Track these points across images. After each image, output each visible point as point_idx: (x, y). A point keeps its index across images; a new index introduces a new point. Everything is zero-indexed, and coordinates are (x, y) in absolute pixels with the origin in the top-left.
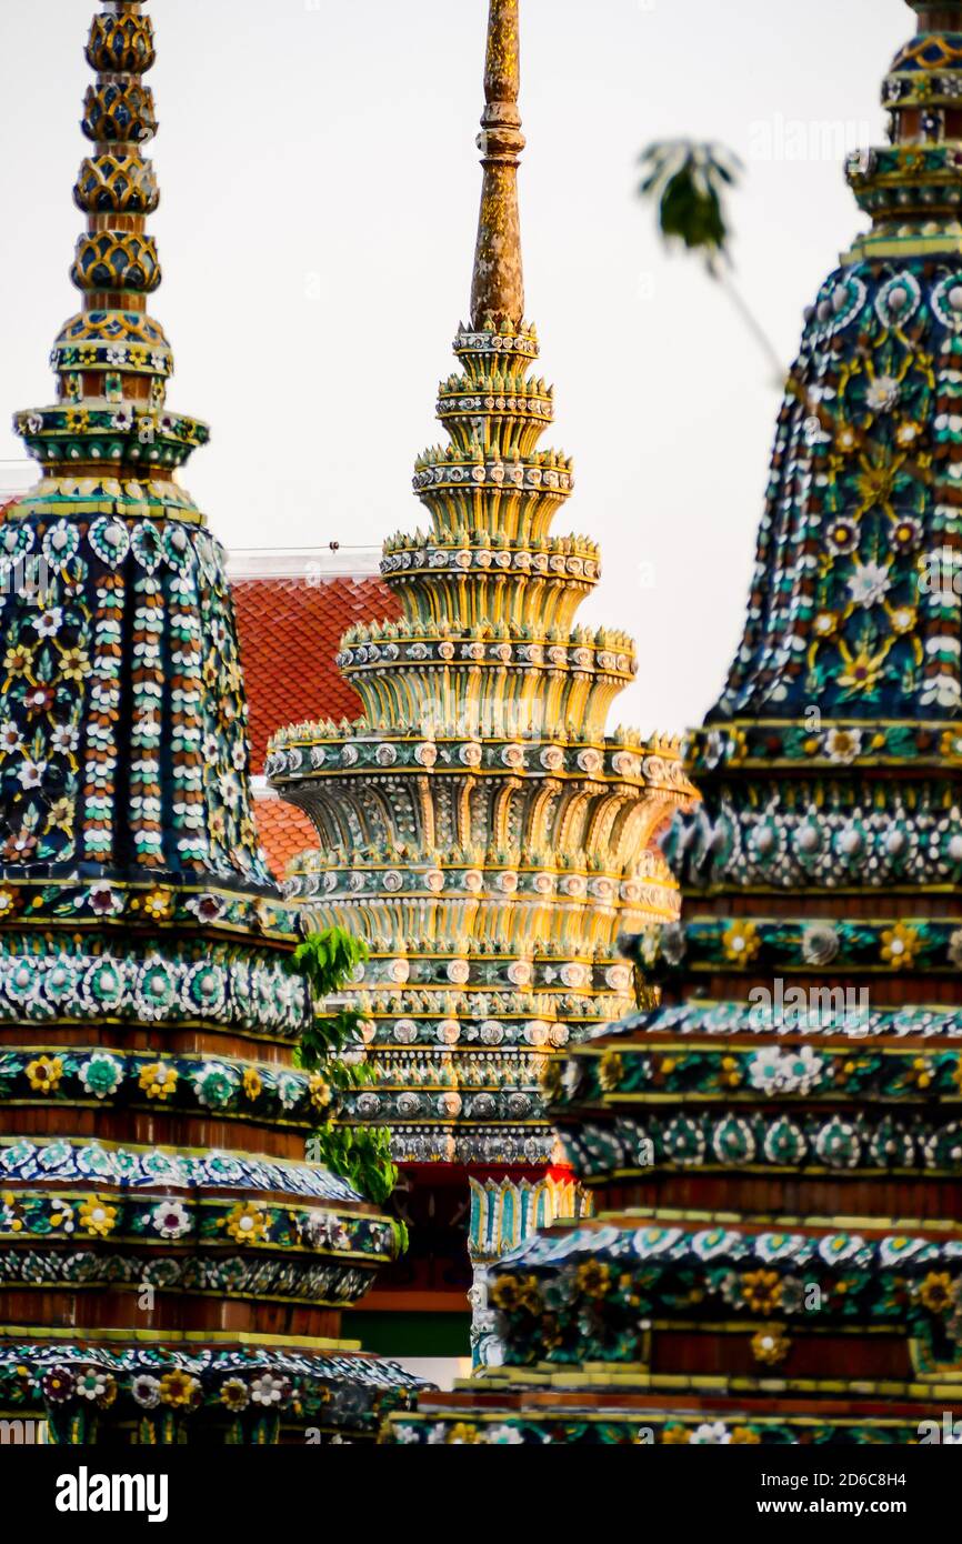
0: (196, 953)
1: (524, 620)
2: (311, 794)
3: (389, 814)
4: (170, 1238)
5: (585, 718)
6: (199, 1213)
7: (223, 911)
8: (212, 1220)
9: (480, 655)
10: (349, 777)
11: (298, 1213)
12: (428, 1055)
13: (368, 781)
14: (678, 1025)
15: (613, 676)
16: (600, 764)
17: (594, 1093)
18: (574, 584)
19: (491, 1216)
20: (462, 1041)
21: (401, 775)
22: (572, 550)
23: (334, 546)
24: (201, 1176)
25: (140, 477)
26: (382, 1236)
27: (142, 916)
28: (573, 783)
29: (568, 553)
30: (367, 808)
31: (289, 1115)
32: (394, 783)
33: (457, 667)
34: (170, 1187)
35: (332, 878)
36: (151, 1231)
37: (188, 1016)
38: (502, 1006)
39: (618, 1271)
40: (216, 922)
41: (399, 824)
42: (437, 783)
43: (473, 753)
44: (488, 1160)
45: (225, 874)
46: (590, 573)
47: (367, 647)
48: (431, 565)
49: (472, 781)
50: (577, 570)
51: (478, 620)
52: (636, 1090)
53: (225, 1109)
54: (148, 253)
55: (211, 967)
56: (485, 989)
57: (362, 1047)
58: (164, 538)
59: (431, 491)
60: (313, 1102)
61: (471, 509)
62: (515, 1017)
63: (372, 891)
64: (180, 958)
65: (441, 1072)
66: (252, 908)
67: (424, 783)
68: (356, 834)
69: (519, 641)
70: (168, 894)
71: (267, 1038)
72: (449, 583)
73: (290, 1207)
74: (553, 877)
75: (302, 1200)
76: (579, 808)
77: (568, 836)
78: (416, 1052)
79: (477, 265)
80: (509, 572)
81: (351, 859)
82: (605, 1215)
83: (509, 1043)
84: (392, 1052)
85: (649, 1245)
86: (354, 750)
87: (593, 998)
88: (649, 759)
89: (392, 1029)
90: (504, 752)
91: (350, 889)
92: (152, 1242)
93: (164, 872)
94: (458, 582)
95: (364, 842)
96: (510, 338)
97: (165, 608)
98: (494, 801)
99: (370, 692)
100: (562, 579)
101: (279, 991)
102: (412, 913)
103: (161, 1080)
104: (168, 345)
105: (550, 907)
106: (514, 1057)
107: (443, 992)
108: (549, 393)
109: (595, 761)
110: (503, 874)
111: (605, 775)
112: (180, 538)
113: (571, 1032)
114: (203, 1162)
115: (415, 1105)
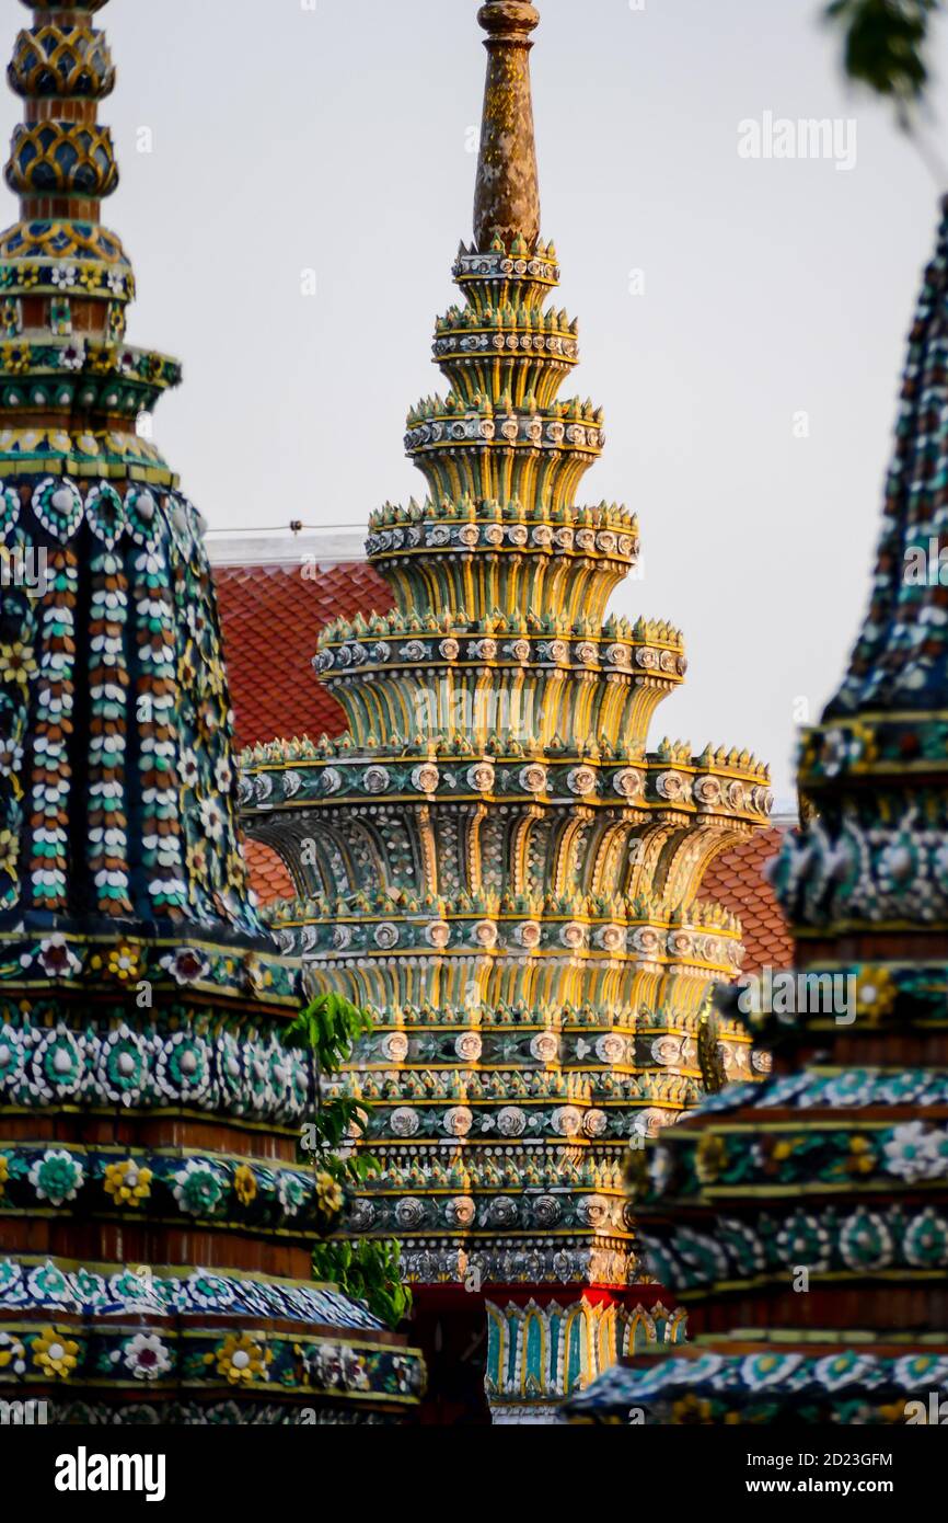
0: (173, 1022)
1: (545, 609)
2: (284, 830)
3: (380, 852)
4: (146, 1379)
5: (621, 731)
6: (181, 1348)
7: (206, 969)
8: (197, 1356)
9: (491, 655)
10: (330, 808)
11: (304, 1345)
12: (433, 1151)
13: (355, 812)
14: (794, 1099)
15: (657, 678)
16: (640, 788)
17: (689, 1187)
18: (606, 565)
19: (513, 1348)
20: (474, 1132)
21: (394, 804)
22: (604, 523)
23: (296, 526)
24: (182, 1301)
25: (95, 429)
26: (408, 1372)
27: (105, 977)
28: (608, 811)
29: (599, 526)
30: (353, 846)
31: (291, 1223)
32: (386, 814)
33: (463, 669)
34: (145, 1315)
35: (311, 934)
36: (121, 1371)
37: (164, 1101)
38: (523, 1089)
39: (722, 1407)
40: (198, 983)
41: (393, 865)
42: (439, 814)
43: (484, 776)
44: (509, 1279)
45: (209, 923)
46: (626, 550)
47: (351, 647)
48: (429, 543)
49: (483, 810)
50: (609, 547)
51: (487, 611)
52: (742, 1181)
53: (212, 1218)
54: (101, 147)
55: (193, 1039)
56: (502, 1068)
57: (350, 1143)
58: (126, 504)
59: (427, 452)
60: (321, 1206)
61: (478, 475)
62: (541, 1102)
63: (360, 949)
64: (153, 1028)
65: (449, 1171)
66: (242, 966)
67: (424, 814)
68: (340, 879)
69: (540, 636)
70: (137, 949)
71: (263, 1127)
72: (451, 565)
73: (294, 1338)
74: (583, 928)
75: (310, 1329)
76: (616, 842)
77: (602, 877)
78: (418, 1147)
79: (481, 170)
80: (525, 551)
81: (335, 910)
82: (704, 1339)
83: (532, 1135)
84: (388, 1147)
85: (761, 1375)
86: (336, 774)
87: (636, 1077)
88: (703, 780)
89: (388, 1119)
90: (522, 774)
91: (333, 947)
92: (123, 1384)
93: (131, 921)
94: (462, 564)
95: (350, 889)
96: (522, 260)
97: (129, 592)
98: (510, 835)
99: (355, 703)
100: (591, 559)
101: (277, 1068)
102: (410, 975)
103: (132, 1182)
104: (127, 262)
105: (582, 964)
106: (540, 1151)
107: (450, 1072)
108: (572, 329)
109: (635, 783)
110: (523, 924)
111: (647, 801)
112: (147, 502)
113: (609, 1119)
114: (185, 1284)
115: (417, 1213)
